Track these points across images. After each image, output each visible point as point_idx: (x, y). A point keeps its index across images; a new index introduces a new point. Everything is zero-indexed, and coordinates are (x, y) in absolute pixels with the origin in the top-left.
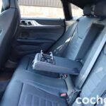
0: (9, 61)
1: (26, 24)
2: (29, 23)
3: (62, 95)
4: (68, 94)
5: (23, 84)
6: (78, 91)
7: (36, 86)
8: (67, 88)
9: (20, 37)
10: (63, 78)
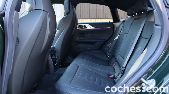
0: (69, 57)
1: (82, 28)
2: (85, 27)
3: (110, 76)
4: (116, 75)
5: (79, 66)
6: (123, 69)
7: (90, 69)
8: (115, 72)
9: (78, 38)
10: (113, 66)
